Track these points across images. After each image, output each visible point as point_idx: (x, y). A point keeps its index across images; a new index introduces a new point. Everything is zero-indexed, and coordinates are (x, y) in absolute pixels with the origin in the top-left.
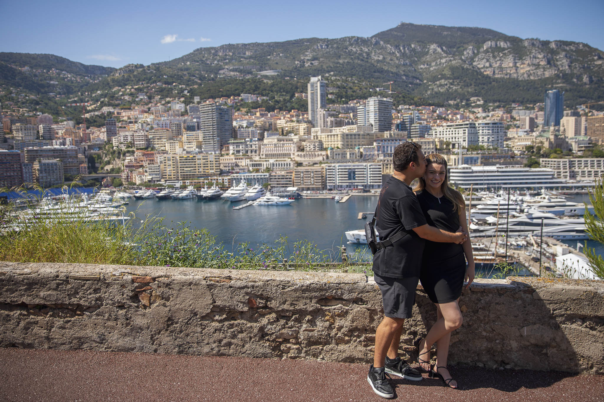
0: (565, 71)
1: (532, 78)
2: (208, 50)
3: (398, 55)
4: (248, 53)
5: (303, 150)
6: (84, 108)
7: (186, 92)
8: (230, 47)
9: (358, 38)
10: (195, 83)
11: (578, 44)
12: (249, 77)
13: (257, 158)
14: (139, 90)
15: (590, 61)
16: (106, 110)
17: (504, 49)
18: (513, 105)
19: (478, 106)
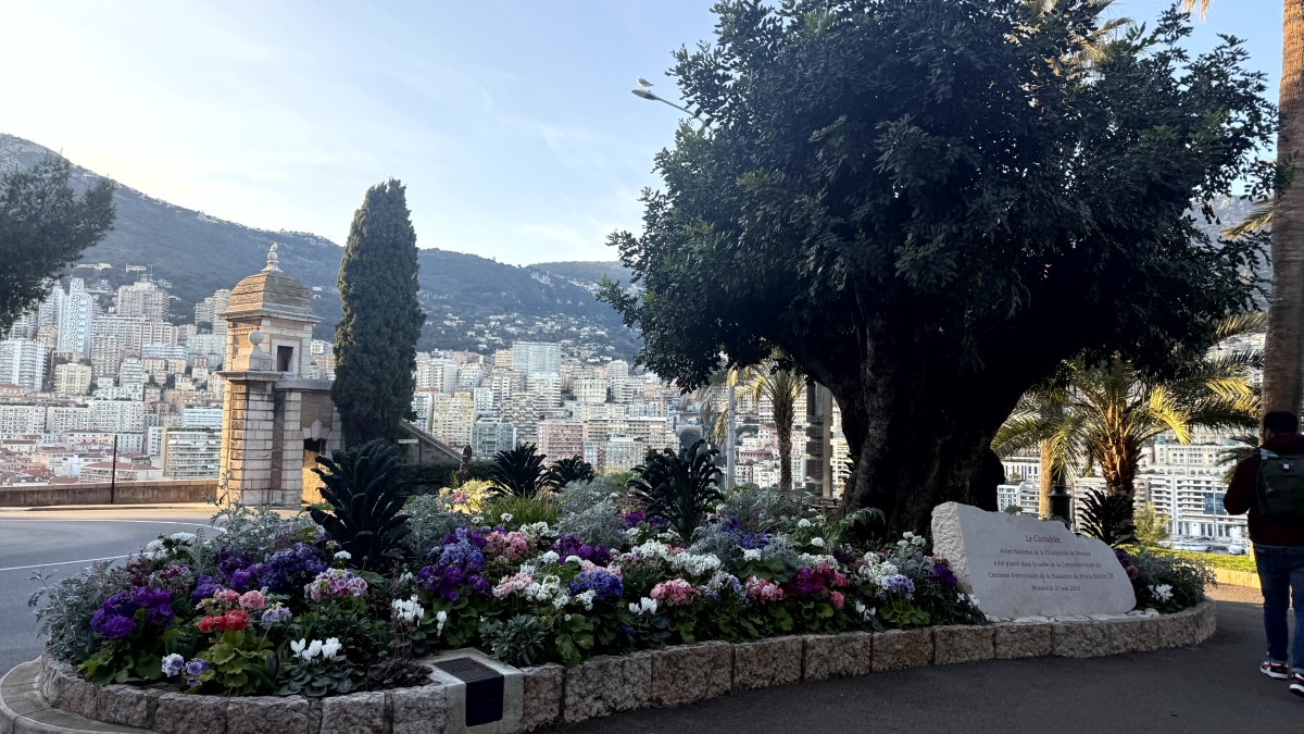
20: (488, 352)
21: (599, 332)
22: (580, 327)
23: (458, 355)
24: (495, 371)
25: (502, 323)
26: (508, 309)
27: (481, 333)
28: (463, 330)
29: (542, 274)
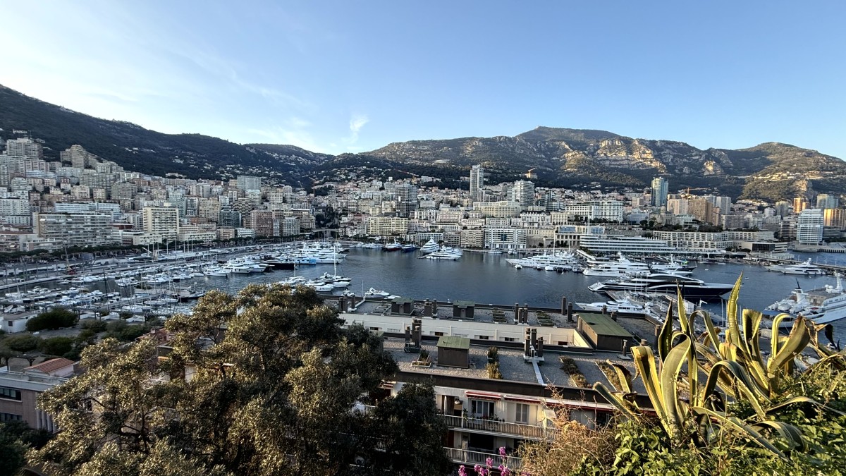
0: (668, 163)
1: (641, 168)
2: (398, 144)
3: (535, 150)
4: (426, 148)
5: (467, 218)
6: (313, 182)
7: (382, 173)
8: (414, 143)
9: (506, 137)
10: (390, 168)
11: (679, 143)
12: (426, 164)
13: (434, 222)
14: (350, 171)
15: (688, 156)
16: (327, 184)
17: (618, 146)
18: (626, 189)
19: (597, 189)
20: (227, 180)
21: (279, 174)
22: (269, 172)
23: (212, 182)
24: (229, 188)
25: (233, 168)
26: (235, 163)
27: (223, 172)
28: (213, 171)
29: (251, 148)
